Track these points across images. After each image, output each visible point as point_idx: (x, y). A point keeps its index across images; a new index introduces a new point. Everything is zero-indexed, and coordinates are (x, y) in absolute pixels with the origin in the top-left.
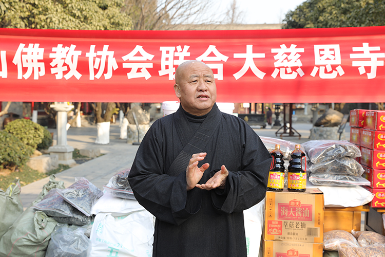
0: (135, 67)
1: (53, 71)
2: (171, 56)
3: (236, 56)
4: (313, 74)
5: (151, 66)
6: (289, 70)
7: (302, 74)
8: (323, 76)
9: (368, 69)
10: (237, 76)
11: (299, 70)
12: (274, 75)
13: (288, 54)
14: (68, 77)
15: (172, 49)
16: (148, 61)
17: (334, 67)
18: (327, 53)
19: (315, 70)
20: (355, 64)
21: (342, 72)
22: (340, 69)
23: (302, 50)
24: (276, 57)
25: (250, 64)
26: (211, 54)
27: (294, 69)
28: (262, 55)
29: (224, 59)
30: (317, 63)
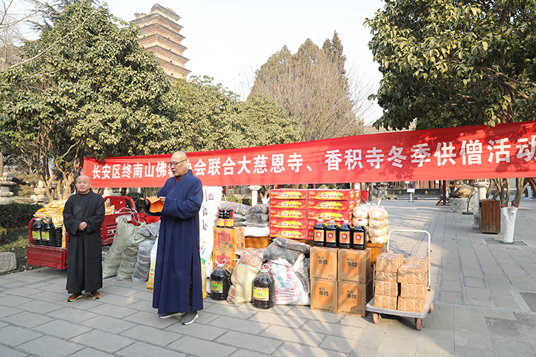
0: (199, 170)
1: (169, 173)
2: (212, 164)
3: (239, 162)
4: (271, 171)
5: (205, 169)
6: (261, 169)
7: (266, 171)
8: (275, 171)
9: (295, 167)
10: (239, 173)
11: (265, 169)
12: (254, 172)
13: (261, 160)
15: (213, 160)
16: (204, 167)
17: (280, 167)
18: (278, 159)
19: (272, 168)
20: (289, 165)
21: (284, 170)
22: (283, 168)
23: (267, 158)
24: (255, 163)
25: (244, 167)
26: (229, 162)
27: (263, 168)
28: (249, 162)
29: (234, 164)
30: (273, 165)
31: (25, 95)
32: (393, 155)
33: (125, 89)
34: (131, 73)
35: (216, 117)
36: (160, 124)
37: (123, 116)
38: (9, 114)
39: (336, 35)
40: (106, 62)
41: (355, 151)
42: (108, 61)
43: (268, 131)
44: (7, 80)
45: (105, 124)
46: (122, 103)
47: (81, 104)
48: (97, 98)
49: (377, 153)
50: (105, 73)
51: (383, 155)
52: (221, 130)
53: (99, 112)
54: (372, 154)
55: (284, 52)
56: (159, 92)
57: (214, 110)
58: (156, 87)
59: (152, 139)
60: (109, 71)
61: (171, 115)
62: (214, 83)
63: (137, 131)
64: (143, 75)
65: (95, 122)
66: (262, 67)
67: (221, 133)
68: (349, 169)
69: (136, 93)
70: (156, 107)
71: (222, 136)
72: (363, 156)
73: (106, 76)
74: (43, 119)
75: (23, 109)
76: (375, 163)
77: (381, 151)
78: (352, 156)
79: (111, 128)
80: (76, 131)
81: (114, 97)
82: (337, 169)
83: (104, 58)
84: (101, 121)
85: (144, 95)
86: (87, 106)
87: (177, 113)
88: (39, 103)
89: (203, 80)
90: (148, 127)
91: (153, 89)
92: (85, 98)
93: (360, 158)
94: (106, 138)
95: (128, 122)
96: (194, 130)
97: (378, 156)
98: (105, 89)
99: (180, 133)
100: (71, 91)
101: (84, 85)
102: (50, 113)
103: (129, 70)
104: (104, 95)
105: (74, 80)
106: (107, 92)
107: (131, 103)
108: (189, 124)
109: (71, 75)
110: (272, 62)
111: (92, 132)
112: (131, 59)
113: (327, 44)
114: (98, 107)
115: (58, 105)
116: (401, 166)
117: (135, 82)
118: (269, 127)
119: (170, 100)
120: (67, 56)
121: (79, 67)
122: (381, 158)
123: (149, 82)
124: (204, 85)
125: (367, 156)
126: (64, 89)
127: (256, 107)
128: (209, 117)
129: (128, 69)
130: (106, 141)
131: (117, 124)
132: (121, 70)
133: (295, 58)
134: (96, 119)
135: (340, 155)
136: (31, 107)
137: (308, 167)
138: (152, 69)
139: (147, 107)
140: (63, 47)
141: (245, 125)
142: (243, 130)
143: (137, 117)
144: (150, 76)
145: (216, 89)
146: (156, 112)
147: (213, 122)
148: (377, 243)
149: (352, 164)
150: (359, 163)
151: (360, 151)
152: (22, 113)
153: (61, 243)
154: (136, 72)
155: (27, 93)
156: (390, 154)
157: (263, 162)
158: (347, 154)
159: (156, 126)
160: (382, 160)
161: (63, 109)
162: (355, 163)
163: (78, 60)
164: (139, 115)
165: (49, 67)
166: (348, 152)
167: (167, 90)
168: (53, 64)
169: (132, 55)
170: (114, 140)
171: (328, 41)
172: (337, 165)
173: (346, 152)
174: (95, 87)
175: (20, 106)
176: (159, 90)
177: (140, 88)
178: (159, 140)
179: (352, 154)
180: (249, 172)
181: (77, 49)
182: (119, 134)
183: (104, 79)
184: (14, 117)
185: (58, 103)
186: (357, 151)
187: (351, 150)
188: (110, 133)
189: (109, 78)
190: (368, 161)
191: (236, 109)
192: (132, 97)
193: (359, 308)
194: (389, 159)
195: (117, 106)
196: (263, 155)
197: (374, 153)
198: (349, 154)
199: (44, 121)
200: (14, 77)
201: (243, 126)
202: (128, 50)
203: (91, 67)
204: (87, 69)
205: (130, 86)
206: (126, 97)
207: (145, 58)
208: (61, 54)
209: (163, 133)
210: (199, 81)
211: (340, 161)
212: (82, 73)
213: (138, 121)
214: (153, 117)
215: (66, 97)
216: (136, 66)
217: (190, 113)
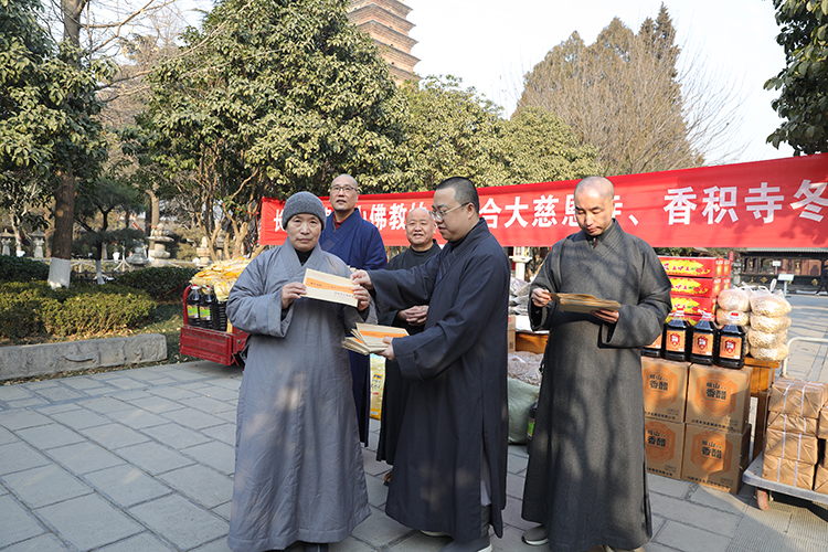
1: (391, 224)
3: (508, 208)
4: (564, 222)
6: (546, 220)
7: (555, 222)
8: (571, 224)
10: (507, 225)
11: (553, 219)
12: (534, 224)
13: (546, 205)
14: (398, 228)
19: (566, 218)
23: (557, 200)
24: (536, 208)
25: (516, 215)
26: (490, 207)
27: (550, 218)
28: (526, 207)
29: (499, 210)
30: (567, 213)
31: (183, 100)
32: (803, 197)
33: (326, 90)
34: (336, 65)
35: (464, 141)
36: (378, 147)
37: (323, 131)
38: (161, 129)
39: (663, 10)
40: (298, 48)
41: (723, 191)
42: (302, 46)
43: (546, 167)
44: (160, 78)
45: (295, 145)
46: (321, 112)
47: (261, 113)
48: (285, 105)
49: (769, 194)
50: (297, 63)
51: (781, 198)
52: (472, 163)
53: (287, 127)
54: (759, 195)
55: (575, 42)
56: (378, 96)
57: (461, 130)
58: (373, 88)
59: (364, 171)
60: (302, 62)
61: (396, 135)
62: (463, 88)
63: (342, 157)
64: (354, 68)
65: (280, 140)
66: (536, 67)
67: (471, 167)
68: (710, 222)
69: (344, 96)
70: (373, 119)
71: (473, 172)
72: (740, 199)
73: (298, 71)
74: (206, 137)
75: (180, 120)
76: (764, 214)
77: (777, 189)
78: (717, 199)
79: (304, 151)
80: (252, 155)
81: (309, 104)
82: (687, 221)
83: (295, 40)
84: (289, 140)
85: (354, 99)
86: (270, 117)
87: (404, 132)
88: (202, 112)
89: (446, 82)
90: (360, 151)
91: (369, 91)
92: (267, 103)
93: (733, 203)
94: (296, 167)
95: (330, 141)
96: (430, 161)
97: (771, 200)
98: (297, 90)
99: (408, 163)
100: (246, 93)
101: (265, 84)
102: (216, 127)
103: (333, 60)
104: (294, 100)
105: (252, 76)
106: (299, 95)
107: (335, 113)
108: (422, 152)
109: (248, 68)
110: (554, 58)
111: (275, 156)
112: (336, 42)
113: (647, 27)
114: (285, 119)
115: (228, 115)
116: (819, 218)
117: (341, 80)
118: (549, 161)
119: (394, 111)
120: (241, 40)
121: (259, 55)
122: (776, 203)
123: (363, 79)
124: (447, 89)
125: (747, 200)
126: (237, 89)
127: (529, 128)
128: (454, 141)
129: (331, 58)
130: (295, 171)
131: (313, 145)
132: (320, 60)
133: (592, 51)
134: (282, 137)
135: (694, 197)
136: (190, 117)
137: (631, 217)
138: (367, 59)
139: (359, 119)
140: (236, 25)
141: (511, 155)
142: (507, 163)
143: (343, 135)
144: (366, 70)
145: (466, 98)
146: (372, 128)
147: (460, 150)
148: (764, 359)
149: (716, 214)
150: (732, 212)
151: (733, 191)
152: (179, 128)
153: (226, 326)
154: (343, 63)
155: (186, 98)
156: (797, 196)
157: (549, 208)
158: (707, 196)
159: (373, 150)
160: (779, 207)
161: (234, 120)
162: (724, 211)
163: (257, 46)
164: (346, 132)
165: (217, 57)
166: (711, 191)
167: (390, 93)
168: (222, 53)
169: (338, 37)
170: (306, 170)
171: (649, 21)
172: (687, 215)
173: (706, 191)
174: (282, 88)
175: (175, 117)
176: (378, 91)
177: (349, 88)
178: (376, 173)
179: (717, 194)
180: (524, 223)
181: (258, 28)
182: (315, 161)
183: (295, 73)
184: (167, 132)
185: (227, 110)
186: (728, 189)
187: (716, 189)
188: (302, 159)
189: (303, 72)
190: (749, 208)
191: (497, 130)
192: (336, 103)
193: (726, 476)
194: (795, 206)
195: (314, 117)
196: (551, 196)
197: (764, 194)
198: (712, 195)
199: (207, 140)
200: (169, 74)
201: (507, 157)
202: (331, 28)
203: (276, 56)
204: (270, 59)
205: (334, 85)
206: (326, 104)
207: (358, 41)
208: (233, 36)
209: (382, 162)
210: (438, 84)
211: (694, 207)
212: (264, 64)
213: (345, 141)
214: (368, 137)
215: (238, 102)
216: (344, 54)
217: (424, 134)
